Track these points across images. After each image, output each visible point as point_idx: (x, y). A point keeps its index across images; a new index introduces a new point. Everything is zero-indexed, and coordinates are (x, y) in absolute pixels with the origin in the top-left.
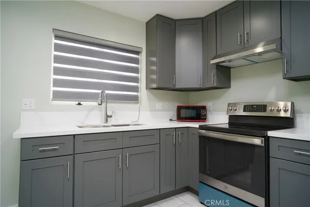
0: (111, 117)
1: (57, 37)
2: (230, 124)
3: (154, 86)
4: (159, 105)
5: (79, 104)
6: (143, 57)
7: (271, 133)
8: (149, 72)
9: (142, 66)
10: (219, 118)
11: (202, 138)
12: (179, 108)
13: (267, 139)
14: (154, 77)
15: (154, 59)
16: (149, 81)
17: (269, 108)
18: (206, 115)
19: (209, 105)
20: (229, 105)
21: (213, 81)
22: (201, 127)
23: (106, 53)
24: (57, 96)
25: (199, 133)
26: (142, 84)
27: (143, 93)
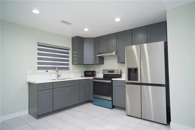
0: (59, 76)
1: (39, 45)
2: (104, 77)
3: (76, 63)
4: (77, 71)
5: (47, 71)
6: (70, 52)
7: (113, 79)
8: (73, 57)
9: (70, 55)
10: (100, 75)
11: (94, 82)
12: (85, 72)
13: (112, 81)
14: (76, 59)
15: (75, 52)
16: (73, 61)
17: (115, 72)
18: (95, 74)
19: (96, 70)
20: (103, 70)
21: (98, 62)
22: (94, 79)
23: (56, 51)
24: (39, 68)
25: (93, 81)
26: (70, 62)
27: (71, 66)
